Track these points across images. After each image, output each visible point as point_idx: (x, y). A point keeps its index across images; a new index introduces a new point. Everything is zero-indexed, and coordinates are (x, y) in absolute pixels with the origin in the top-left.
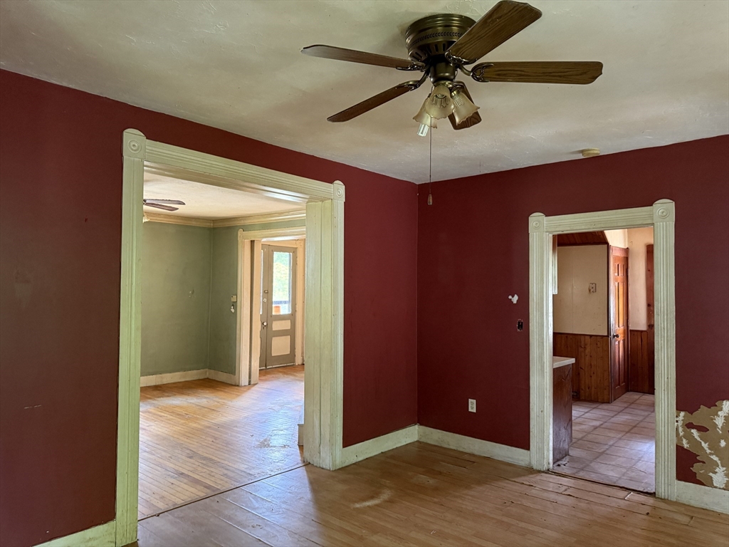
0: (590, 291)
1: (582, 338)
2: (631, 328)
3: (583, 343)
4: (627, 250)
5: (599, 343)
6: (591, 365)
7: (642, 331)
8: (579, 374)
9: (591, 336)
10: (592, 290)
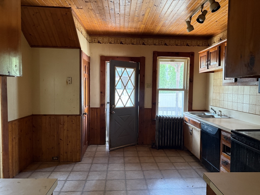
0: (67, 83)
1: (62, 117)
2: (91, 107)
3: (62, 121)
4: (89, 58)
5: (74, 121)
6: (68, 136)
7: (97, 108)
8: (59, 144)
9: (68, 116)
10: (69, 82)
